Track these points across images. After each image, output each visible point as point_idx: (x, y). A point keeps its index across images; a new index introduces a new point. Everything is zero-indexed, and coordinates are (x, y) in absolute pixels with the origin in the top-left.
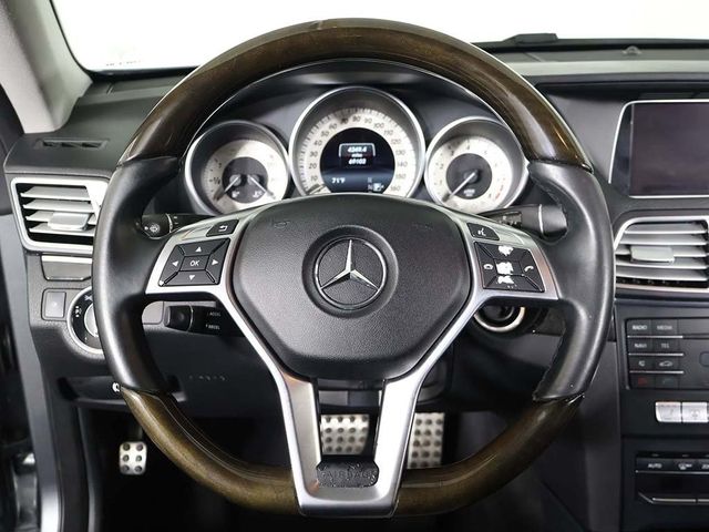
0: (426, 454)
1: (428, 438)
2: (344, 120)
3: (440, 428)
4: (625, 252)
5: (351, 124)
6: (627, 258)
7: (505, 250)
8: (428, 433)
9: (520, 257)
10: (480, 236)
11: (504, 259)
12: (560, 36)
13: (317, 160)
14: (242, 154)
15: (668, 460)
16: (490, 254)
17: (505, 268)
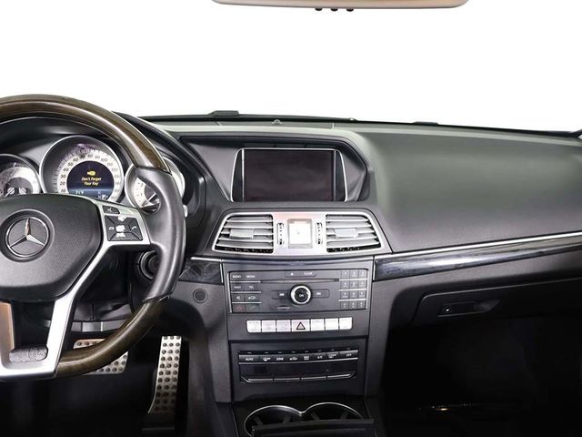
0: (169, 373)
1: (170, 362)
2: (82, 157)
3: (178, 355)
4: (227, 233)
5: (87, 159)
6: (227, 236)
7: (121, 218)
8: (170, 359)
9: (130, 222)
10: (109, 212)
11: (120, 223)
12: (240, 113)
13: (65, 180)
14: (16, 176)
15: (257, 356)
16: (113, 222)
17: (120, 228)
